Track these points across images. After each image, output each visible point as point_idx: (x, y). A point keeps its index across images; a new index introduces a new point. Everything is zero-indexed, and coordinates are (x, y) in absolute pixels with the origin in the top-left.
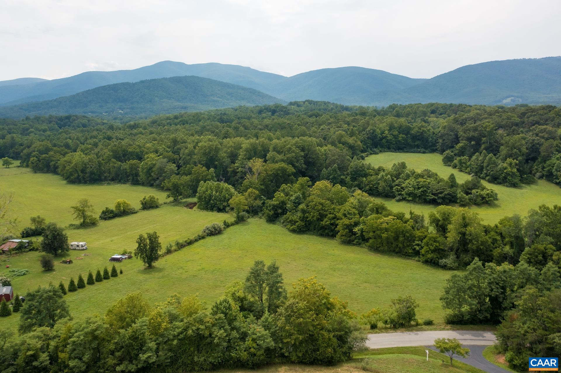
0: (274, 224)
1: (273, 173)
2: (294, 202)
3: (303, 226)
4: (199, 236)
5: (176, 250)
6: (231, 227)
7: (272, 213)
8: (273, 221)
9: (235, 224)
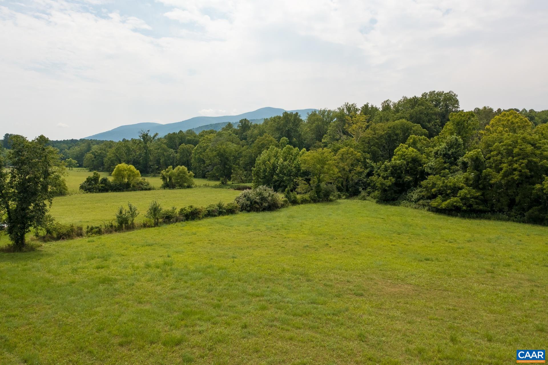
0: (394, 205)
1: (386, 134)
2: (444, 155)
3: (476, 198)
4: (220, 206)
5: (145, 226)
6: (302, 206)
7: (390, 182)
8: (394, 199)
9: (310, 202)
